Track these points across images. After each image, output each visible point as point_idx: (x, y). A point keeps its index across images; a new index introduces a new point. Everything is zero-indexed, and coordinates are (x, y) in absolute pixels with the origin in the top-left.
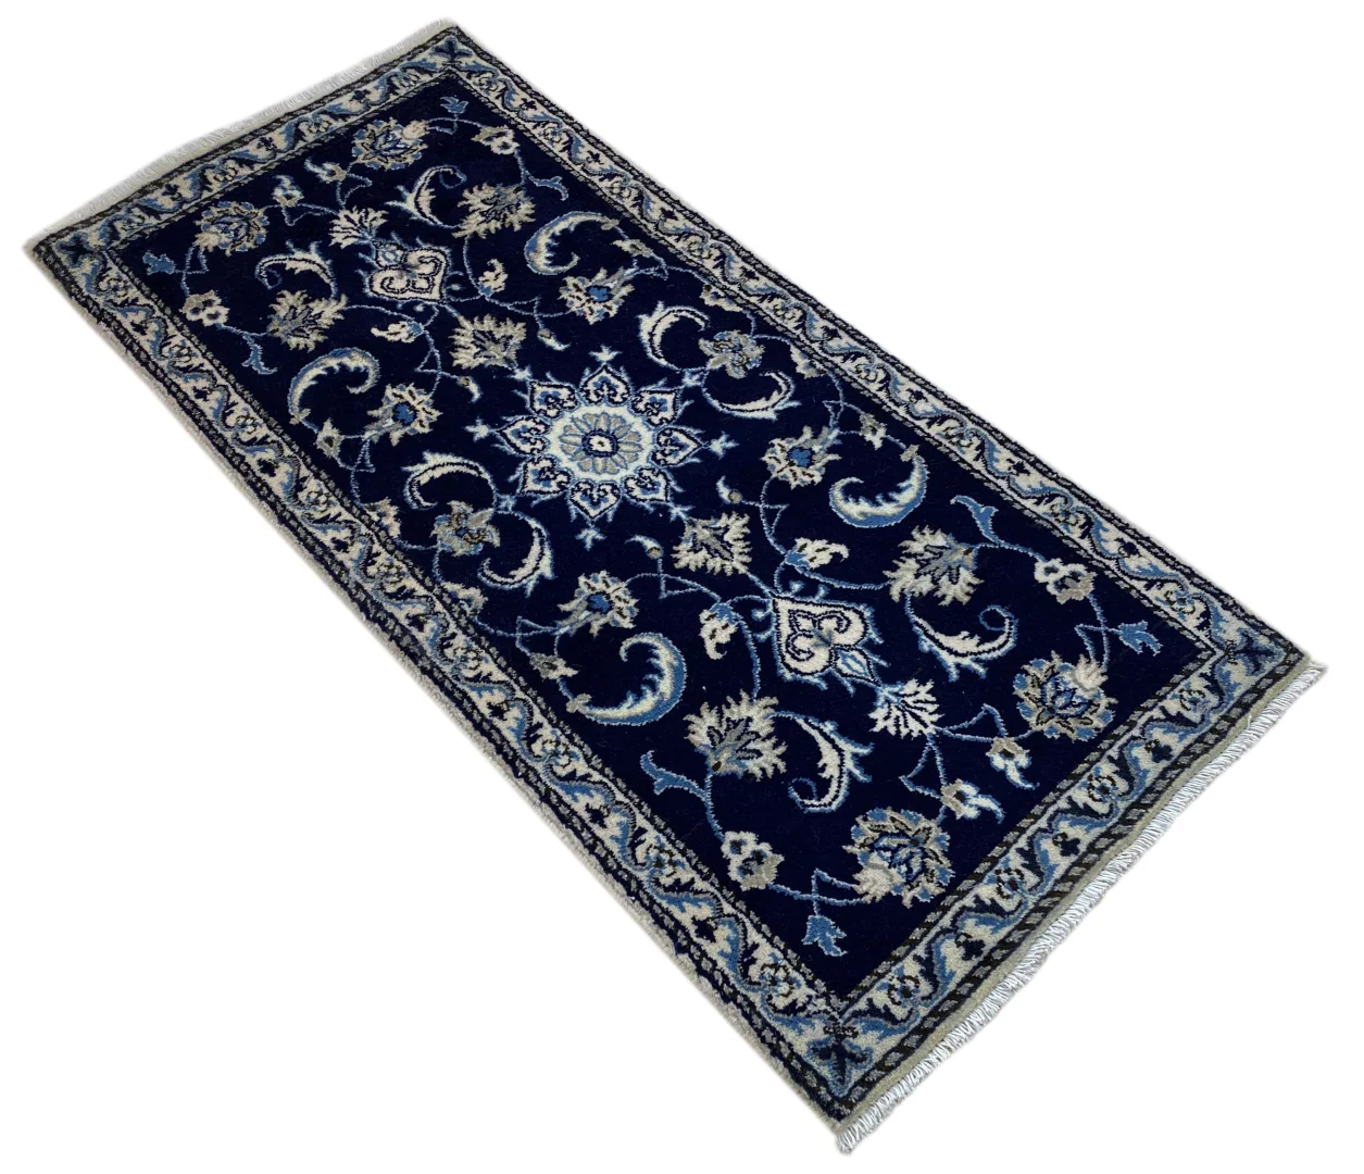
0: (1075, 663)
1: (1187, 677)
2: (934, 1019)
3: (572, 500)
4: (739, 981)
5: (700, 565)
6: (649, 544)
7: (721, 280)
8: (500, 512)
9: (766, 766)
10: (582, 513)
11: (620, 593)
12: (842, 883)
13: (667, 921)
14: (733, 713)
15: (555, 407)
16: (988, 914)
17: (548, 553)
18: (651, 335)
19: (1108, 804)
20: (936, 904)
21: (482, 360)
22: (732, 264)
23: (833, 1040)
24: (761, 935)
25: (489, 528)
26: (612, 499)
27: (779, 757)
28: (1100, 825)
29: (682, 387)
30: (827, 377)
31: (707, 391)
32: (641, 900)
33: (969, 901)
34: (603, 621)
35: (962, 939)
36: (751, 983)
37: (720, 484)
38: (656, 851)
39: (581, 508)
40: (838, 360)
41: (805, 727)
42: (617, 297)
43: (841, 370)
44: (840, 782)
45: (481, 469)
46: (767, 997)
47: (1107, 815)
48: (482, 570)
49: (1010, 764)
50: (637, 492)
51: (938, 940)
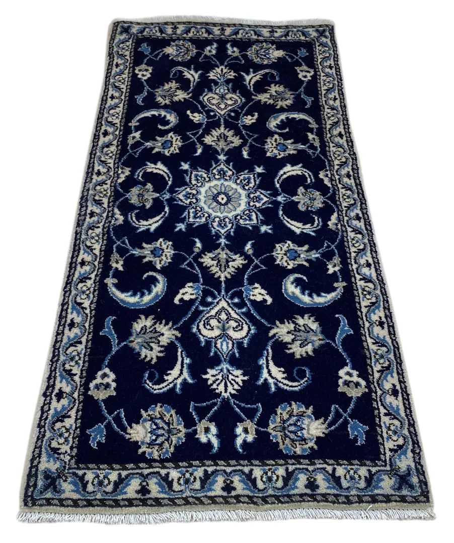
0: (317, 419)
1: (361, 465)
2: (99, 503)
3: (189, 211)
4: (49, 423)
5: (209, 265)
6: (199, 244)
7: (335, 171)
8: (160, 198)
9: (149, 356)
10: (187, 217)
11: (168, 254)
12: (125, 422)
13: (52, 381)
14: (159, 327)
15: (220, 176)
16: (164, 484)
17: (160, 222)
18: (285, 173)
19: (264, 486)
20: (150, 462)
21: (213, 144)
22: (346, 168)
23: (55, 475)
24: (76, 415)
25: (151, 201)
26: (203, 220)
27: (157, 356)
28: (252, 491)
29: (274, 199)
30: (338, 233)
31: (282, 206)
32: (52, 365)
33: (163, 472)
34: (151, 259)
35: (144, 484)
36: (53, 428)
37: (250, 243)
38: (77, 353)
39: (189, 215)
40: (349, 229)
41: (179, 354)
42: (287, 153)
43: (347, 234)
44: (168, 385)
45: (171, 179)
46: (52, 438)
47: (259, 490)
48: (132, 213)
49: (243, 435)
50: (215, 224)
51: (135, 476)
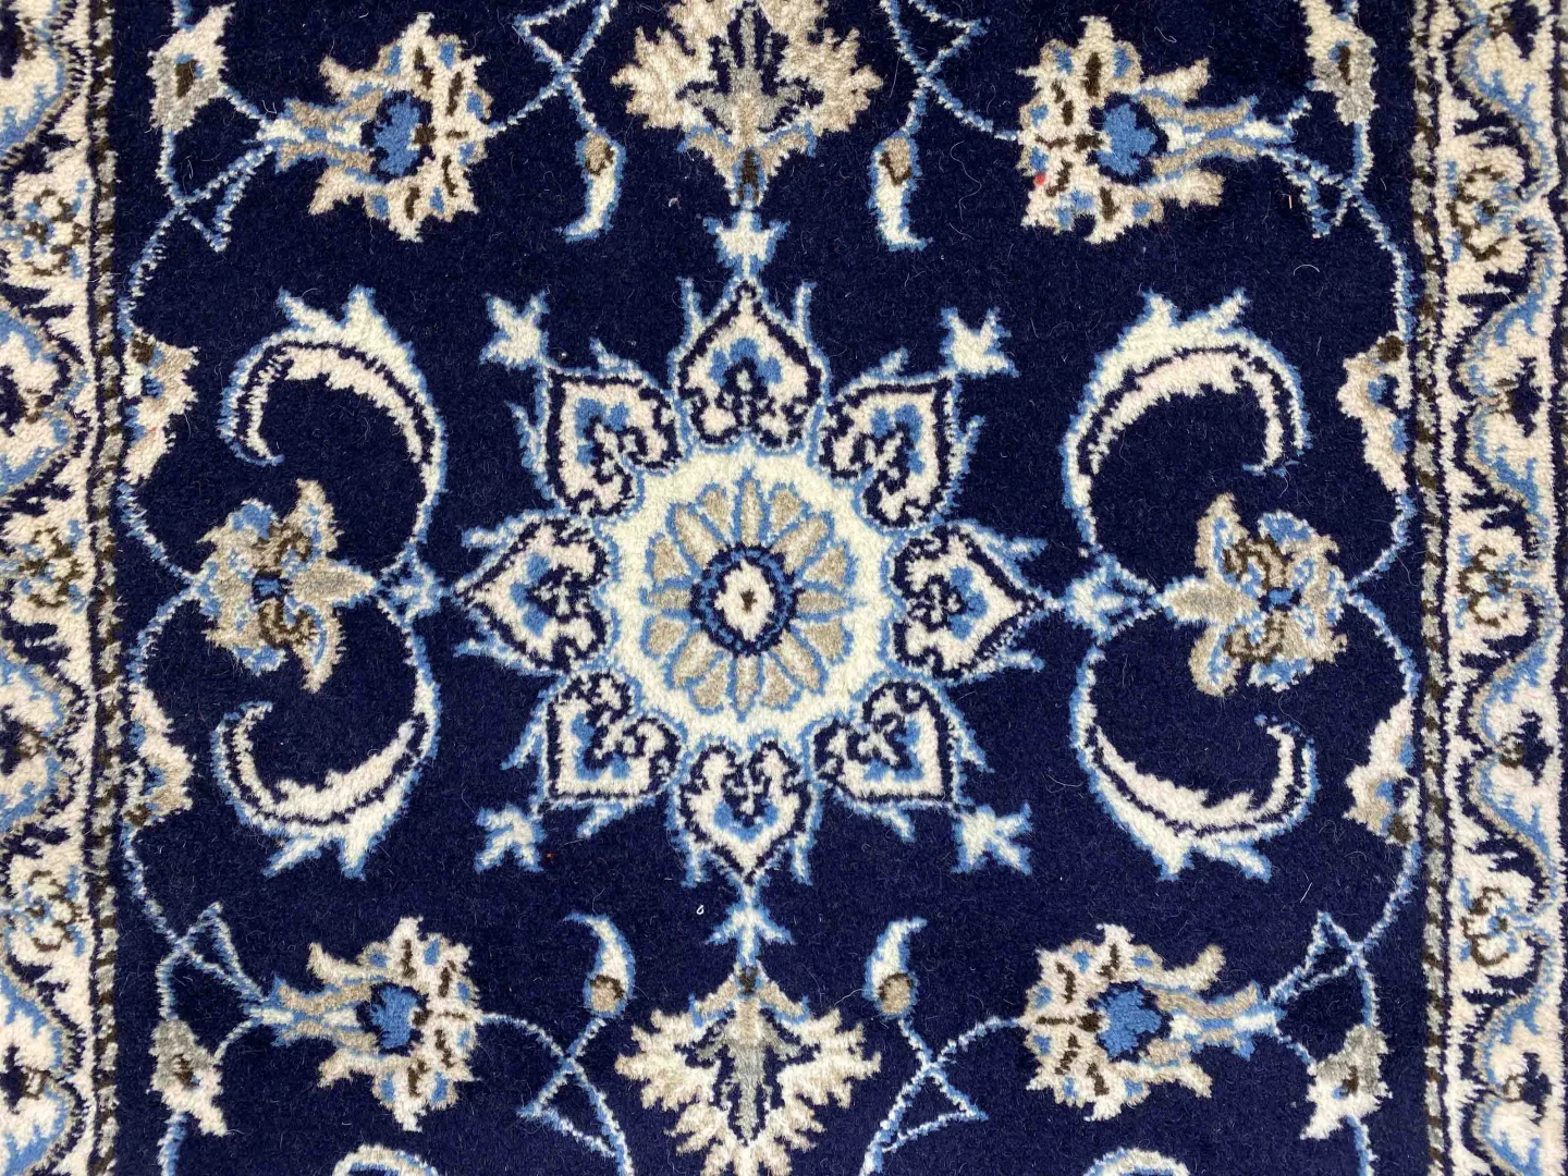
3: (552, 713)
5: (670, 1103)
6: (615, 961)
7: (1442, 354)
8: (383, 605)
10: (544, 763)
11: (453, 1029)
15: (736, 409)
17: (394, 801)
18: (1130, 381)
21: (691, 117)
22: (1516, 330)
25: (331, 627)
26: (638, 777)
29: (1053, 604)
31: (1096, 667)
34: (367, 1063)
37: (898, 931)
39: (554, 748)
40: (1467, 832)
42: (1155, 190)
43: (1448, 866)
45: (437, 449)
48: (233, 724)
50: (706, 805)
